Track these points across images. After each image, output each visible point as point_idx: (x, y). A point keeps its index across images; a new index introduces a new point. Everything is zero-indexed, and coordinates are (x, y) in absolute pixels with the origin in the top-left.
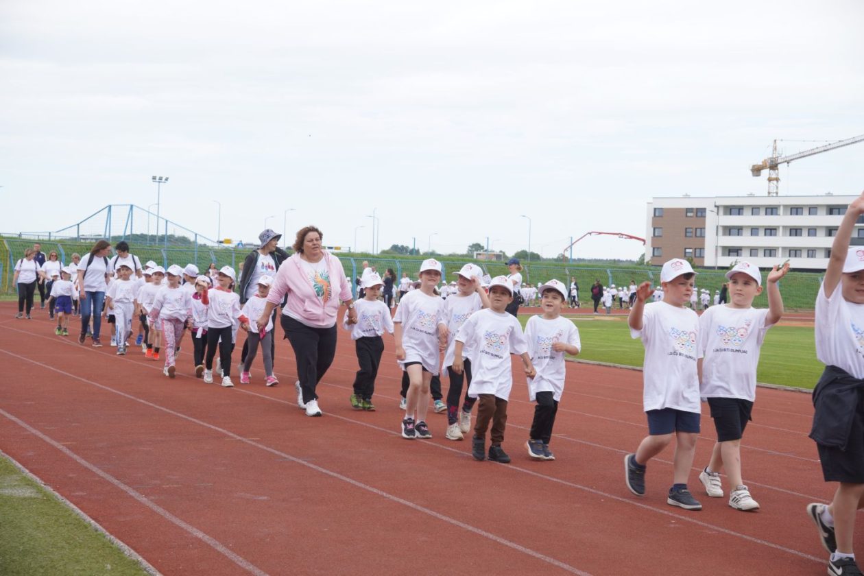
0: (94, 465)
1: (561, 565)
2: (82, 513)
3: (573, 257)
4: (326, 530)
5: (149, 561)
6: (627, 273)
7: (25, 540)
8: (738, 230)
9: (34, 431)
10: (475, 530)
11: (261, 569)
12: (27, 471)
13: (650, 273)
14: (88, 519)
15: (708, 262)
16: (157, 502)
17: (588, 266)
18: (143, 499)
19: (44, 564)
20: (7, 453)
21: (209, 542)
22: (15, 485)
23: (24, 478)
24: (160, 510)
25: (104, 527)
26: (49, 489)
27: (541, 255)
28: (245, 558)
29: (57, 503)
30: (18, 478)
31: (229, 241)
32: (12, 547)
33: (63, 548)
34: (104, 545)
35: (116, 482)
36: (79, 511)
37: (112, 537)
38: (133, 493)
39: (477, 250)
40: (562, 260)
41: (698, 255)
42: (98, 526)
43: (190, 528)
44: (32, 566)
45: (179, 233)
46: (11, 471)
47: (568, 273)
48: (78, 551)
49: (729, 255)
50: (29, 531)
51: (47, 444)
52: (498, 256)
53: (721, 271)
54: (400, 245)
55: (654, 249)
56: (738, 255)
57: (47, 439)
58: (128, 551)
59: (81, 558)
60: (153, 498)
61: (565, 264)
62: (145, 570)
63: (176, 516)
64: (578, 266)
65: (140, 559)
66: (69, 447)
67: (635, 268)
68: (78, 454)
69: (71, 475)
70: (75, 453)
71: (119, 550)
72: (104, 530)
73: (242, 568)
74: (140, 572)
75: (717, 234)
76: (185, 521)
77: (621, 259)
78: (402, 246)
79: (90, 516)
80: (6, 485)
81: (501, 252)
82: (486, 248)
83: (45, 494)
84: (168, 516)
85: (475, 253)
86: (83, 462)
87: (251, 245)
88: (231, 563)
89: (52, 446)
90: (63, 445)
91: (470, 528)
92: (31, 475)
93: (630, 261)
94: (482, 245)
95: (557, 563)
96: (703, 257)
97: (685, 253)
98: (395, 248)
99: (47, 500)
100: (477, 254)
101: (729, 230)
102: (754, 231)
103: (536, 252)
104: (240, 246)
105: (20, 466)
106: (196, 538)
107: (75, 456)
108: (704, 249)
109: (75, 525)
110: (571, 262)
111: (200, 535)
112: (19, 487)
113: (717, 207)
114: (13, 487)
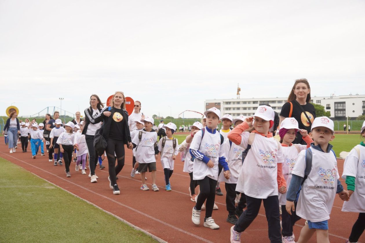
0: (67, 180)
2: (71, 193)
3: (184, 118)
4: (141, 195)
5: (95, 204)
7: (59, 199)
8: (230, 109)
9: (46, 171)
10: (182, 193)
12: (50, 182)
14: (73, 194)
16: (89, 189)
17: (189, 120)
18: (85, 189)
19: (67, 205)
23: (50, 184)
27: (174, 117)
28: (122, 203)
29: (62, 190)
30: (48, 184)
32: (56, 201)
33: (70, 202)
34: (80, 200)
35: (76, 184)
37: (82, 198)
38: (82, 187)
40: (180, 119)
42: (77, 196)
43: (102, 196)
44: (64, 206)
46: (46, 182)
47: (183, 122)
48: (74, 202)
50: (59, 197)
51: (51, 175)
57: (51, 173)
58: (88, 202)
59: (76, 204)
61: (183, 120)
62: (95, 207)
63: (97, 193)
65: (93, 204)
66: (58, 175)
69: (62, 183)
71: (85, 202)
72: (79, 197)
75: (224, 110)
82: (158, 116)
83: (58, 188)
84: (95, 193)
85: (155, 117)
86: (64, 179)
88: (118, 204)
89: (53, 175)
90: (56, 175)
91: (181, 193)
94: (156, 115)
101: (227, 109)
102: (234, 109)
103: (172, 116)
105: (46, 180)
106: (105, 198)
111: (106, 197)
112: (49, 186)
113: (224, 102)
114: (47, 186)
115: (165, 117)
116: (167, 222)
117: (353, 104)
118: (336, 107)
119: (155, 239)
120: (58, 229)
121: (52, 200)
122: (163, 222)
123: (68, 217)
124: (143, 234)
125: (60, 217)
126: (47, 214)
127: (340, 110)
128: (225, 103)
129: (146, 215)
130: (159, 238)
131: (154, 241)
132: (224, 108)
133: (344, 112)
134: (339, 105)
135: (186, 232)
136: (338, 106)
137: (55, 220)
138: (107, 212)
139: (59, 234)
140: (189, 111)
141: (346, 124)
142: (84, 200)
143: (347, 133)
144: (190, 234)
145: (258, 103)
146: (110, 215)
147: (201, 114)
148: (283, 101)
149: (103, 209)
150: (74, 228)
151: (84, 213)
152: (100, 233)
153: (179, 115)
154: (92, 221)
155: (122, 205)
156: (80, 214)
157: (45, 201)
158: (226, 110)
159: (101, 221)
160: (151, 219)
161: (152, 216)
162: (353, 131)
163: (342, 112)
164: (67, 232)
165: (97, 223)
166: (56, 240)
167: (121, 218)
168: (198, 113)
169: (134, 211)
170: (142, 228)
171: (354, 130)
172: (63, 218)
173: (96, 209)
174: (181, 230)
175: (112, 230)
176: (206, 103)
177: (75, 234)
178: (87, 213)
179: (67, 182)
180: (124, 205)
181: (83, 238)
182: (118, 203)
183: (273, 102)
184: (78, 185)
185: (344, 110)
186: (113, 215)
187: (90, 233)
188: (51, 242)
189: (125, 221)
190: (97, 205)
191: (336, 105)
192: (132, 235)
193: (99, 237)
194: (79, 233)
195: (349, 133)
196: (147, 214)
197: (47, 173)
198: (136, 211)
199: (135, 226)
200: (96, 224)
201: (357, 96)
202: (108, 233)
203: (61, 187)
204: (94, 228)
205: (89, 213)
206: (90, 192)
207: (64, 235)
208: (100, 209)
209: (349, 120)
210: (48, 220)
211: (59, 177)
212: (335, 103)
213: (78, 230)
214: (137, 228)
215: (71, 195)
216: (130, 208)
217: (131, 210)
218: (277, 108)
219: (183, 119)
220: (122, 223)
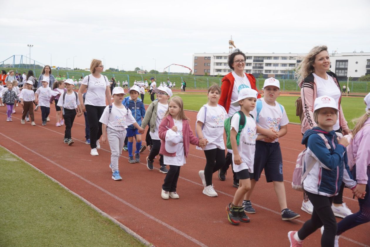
0: (32, 150)
1: (187, 180)
3: (170, 72)
5: (61, 183)
6: (187, 78)
7: (20, 176)
8: (220, 64)
9: (8, 138)
11: (96, 185)
12: (11, 152)
13: (194, 78)
14: (37, 169)
15: (211, 74)
17: (175, 76)
18: (52, 162)
19: (29, 184)
20: (3, 146)
21: (78, 176)
22: (9, 157)
23: (11, 155)
24: (58, 165)
25: (43, 172)
26: (21, 158)
27: (158, 71)
29: (25, 163)
30: (9, 155)
31: (54, 67)
32: (16, 179)
33: (32, 179)
34: (45, 177)
35: (41, 156)
36: (33, 166)
37: (47, 175)
38: (48, 160)
39: (138, 70)
40: (165, 73)
41: (208, 71)
42: (41, 171)
44: (25, 185)
45: (36, 64)
46: (6, 152)
47: (169, 78)
48: (37, 179)
49: (218, 72)
50: (20, 173)
51: (14, 142)
52: (146, 72)
53: (215, 77)
54: (112, 68)
55: (195, 70)
56: (220, 72)
57: (14, 141)
58: (53, 180)
59: (39, 182)
60: (55, 161)
62: (61, 186)
63: (65, 167)
64: (172, 76)
65: (58, 182)
66: (22, 143)
67: (190, 77)
68: (26, 146)
69: (26, 154)
70: (25, 146)
72: (43, 173)
73: (91, 185)
74: (60, 187)
75: (214, 65)
76: (68, 169)
77: (184, 73)
78: (113, 68)
79: (37, 168)
80: (6, 157)
81: (146, 70)
82: (141, 69)
83: (20, 160)
84: (62, 167)
85: (138, 71)
86: (28, 149)
87: (62, 68)
89: (16, 143)
90: (20, 143)
92: (13, 154)
93: (187, 73)
94: (139, 68)
95: (186, 179)
96: (210, 72)
97: (204, 71)
98: (110, 69)
99: (22, 162)
100: (139, 72)
102: (225, 64)
103: (157, 70)
104: (59, 69)
105: (8, 150)
106: (73, 175)
107: (25, 147)
108: (210, 70)
109: (33, 171)
110: (169, 74)
111: (74, 174)
112: (11, 158)
113: (214, 56)
114: (9, 158)
115: (149, 71)
116: (137, 207)
117: (357, 63)
118: (337, 66)
119: (123, 229)
120: (15, 215)
121: (12, 177)
122: (133, 207)
123: (28, 200)
124: (110, 222)
125: (19, 199)
126: (4, 197)
127: (342, 69)
128: (215, 58)
129: (116, 197)
130: (128, 228)
131: (122, 231)
132: (214, 63)
133: (346, 71)
134: (341, 63)
135: (157, 220)
136: (339, 65)
137: (13, 203)
138: (73, 193)
139: (16, 222)
140: (176, 65)
141: (346, 86)
142: (49, 176)
143: (346, 96)
144: (162, 222)
145: (252, 59)
146: (76, 197)
147: (189, 68)
148: (279, 57)
149: (69, 190)
150: (34, 214)
151: (47, 194)
152: (63, 220)
153: (165, 69)
154: (55, 205)
155: (91, 183)
156: (43, 195)
157: (4, 178)
158: (216, 65)
159: (65, 205)
160: (121, 202)
161: (122, 199)
162: (353, 93)
163: (343, 71)
164: (25, 220)
165: (61, 208)
166: (11, 231)
167: (87, 201)
168: (185, 67)
169: (103, 192)
170: (109, 214)
171: (355, 92)
172: (22, 201)
173: (61, 189)
174: (152, 217)
175: (77, 217)
176: (195, 57)
177: (34, 223)
178: (50, 194)
179: (32, 152)
180: (93, 184)
181: (42, 227)
182: (86, 181)
183: (269, 58)
184: (44, 157)
185: (346, 69)
186: (80, 197)
187: (52, 220)
188: (6, 233)
189: (92, 205)
190: (63, 184)
191: (338, 63)
192: (98, 223)
193: (61, 226)
194: (39, 221)
195: (348, 96)
196: (118, 196)
197: (9, 139)
198: (106, 191)
199: (102, 212)
200: (59, 208)
201: (362, 54)
202: (73, 220)
203: (23, 158)
204: (57, 214)
205: (53, 194)
206: (57, 166)
207: (22, 224)
208: (65, 190)
209: (350, 81)
210: (5, 204)
211: (23, 146)
212: (337, 61)
213: (38, 216)
214: (105, 214)
215: (35, 170)
216: (99, 187)
217: (100, 190)
218: (272, 65)
219: (168, 73)
220: (89, 207)
